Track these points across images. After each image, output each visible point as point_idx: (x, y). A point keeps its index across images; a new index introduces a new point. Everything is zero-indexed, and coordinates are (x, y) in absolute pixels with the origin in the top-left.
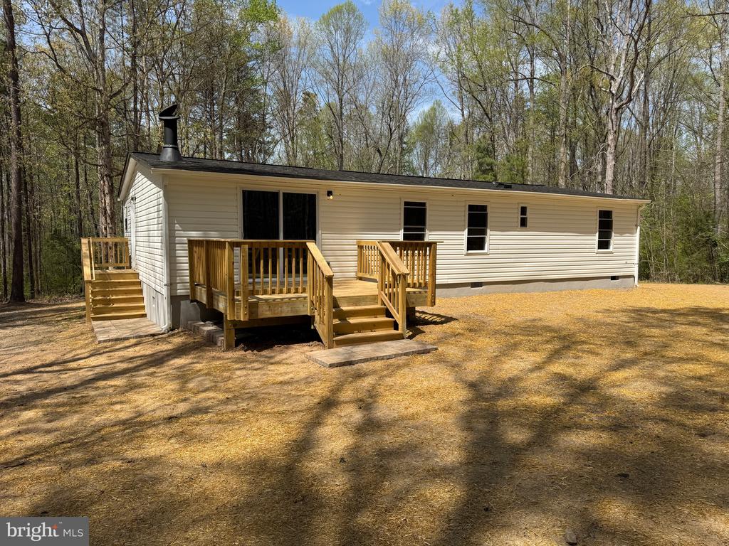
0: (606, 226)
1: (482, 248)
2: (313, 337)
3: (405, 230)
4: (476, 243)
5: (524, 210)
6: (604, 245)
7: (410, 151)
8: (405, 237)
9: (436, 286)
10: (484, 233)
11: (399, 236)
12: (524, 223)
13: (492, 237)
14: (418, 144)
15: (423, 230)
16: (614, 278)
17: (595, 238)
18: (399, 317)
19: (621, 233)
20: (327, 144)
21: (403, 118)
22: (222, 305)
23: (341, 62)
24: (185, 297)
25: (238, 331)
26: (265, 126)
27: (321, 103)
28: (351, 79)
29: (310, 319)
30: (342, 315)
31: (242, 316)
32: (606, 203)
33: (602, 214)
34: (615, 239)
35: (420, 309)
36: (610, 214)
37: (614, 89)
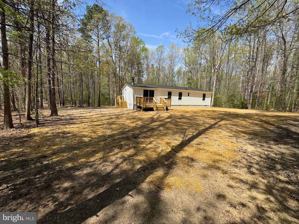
0: (204, 96)
2: (153, 110)
4: (180, 99)
5: (189, 93)
6: (204, 100)
7: (174, 77)
8: (168, 97)
9: (171, 105)
10: (181, 97)
11: (167, 97)
12: (189, 95)
13: (183, 98)
14: (177, 75)
15: (171, 96)
16: (205, 106)
17: (202, 98)
18: (165, 108)
19: (207, 98)
20: (156, 75)
21: (173, 70)
22: (142, 106)
23: (160, 58)
24: (135, 105)
25: (143, 109)
26: (143, 72)
27: (155, 66)
28: (162, 62)
29: (153, 108)
30: (157, 108)
31: (145, 107)
32: (204, 92)
33: (204, 94)
34: (206, 99)
35: (168, 108)
36: (205, 94)
37: (216, 67)
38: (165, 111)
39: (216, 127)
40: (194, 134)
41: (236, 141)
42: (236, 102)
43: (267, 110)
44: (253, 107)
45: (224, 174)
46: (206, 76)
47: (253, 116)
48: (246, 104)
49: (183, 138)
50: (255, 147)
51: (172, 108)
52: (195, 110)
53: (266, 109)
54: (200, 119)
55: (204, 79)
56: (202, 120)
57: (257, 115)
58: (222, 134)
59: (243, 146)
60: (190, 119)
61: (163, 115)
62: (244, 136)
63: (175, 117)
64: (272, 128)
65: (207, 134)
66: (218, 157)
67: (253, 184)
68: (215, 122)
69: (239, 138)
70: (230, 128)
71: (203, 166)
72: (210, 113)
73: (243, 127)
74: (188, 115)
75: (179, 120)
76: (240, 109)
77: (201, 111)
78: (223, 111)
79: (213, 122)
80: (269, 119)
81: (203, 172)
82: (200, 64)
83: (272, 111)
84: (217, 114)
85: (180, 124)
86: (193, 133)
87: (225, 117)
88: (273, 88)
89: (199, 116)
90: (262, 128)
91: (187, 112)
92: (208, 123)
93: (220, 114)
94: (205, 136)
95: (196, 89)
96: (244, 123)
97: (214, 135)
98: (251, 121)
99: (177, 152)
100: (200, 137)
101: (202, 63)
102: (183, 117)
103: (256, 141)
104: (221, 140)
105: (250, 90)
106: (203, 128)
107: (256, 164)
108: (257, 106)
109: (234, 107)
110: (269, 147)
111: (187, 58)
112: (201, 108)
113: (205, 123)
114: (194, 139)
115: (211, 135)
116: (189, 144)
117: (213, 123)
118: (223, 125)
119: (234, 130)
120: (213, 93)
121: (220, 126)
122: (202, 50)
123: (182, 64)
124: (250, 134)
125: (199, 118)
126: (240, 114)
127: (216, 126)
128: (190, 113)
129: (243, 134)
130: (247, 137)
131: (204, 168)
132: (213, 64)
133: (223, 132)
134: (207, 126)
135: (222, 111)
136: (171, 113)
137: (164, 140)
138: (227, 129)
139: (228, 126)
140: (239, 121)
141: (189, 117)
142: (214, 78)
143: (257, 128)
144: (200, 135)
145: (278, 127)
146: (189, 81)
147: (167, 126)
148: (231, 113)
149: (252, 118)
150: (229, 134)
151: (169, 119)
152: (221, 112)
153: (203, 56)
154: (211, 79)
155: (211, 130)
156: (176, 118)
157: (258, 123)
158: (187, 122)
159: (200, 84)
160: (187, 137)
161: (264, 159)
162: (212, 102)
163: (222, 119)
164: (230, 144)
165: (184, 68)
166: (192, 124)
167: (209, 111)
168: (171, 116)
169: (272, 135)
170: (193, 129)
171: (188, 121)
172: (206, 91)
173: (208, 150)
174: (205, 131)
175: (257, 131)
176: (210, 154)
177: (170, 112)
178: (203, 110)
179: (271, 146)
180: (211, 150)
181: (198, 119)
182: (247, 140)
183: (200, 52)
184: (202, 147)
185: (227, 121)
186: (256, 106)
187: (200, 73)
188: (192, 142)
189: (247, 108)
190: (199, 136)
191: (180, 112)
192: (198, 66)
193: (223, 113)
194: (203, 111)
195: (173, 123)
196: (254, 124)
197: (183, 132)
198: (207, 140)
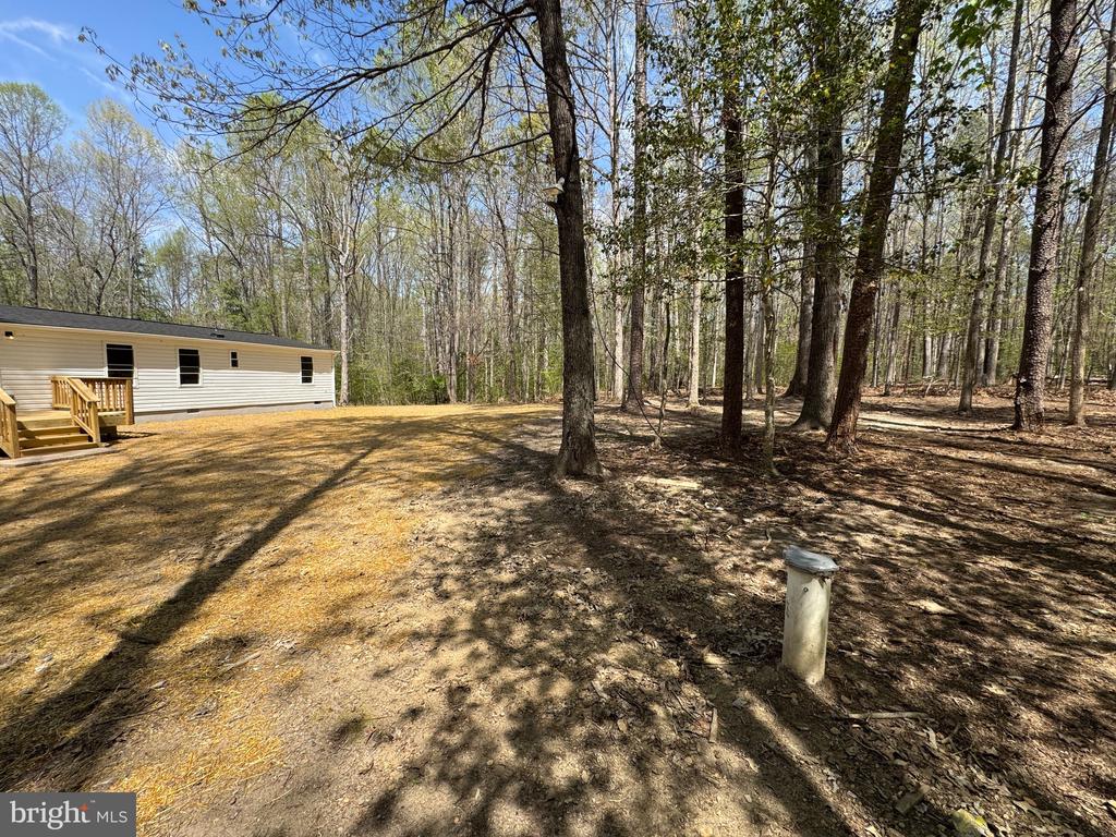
0: (307, 368)
1: (197, 383)
3: (109, 367)
4: (189, 379)
5: (234, 355)
6: (307, 380)
8: (110, 374)
9: (134, 414)
10: (198, 371)
11: (104, 373)
12: (235, 364)
13: (204, 374)
14: (162, 267)
15: (132, 368)
16: (316, 403)
17: (300, 375)
18: (93, 432)
19: (321, 373)
21: (135, 237)
28: (42, 180)
30: (30, 435)
32: (308, 352)
33: (304, 359)
34: (315, 376)
35: (120, 429)
36: (310, 359)
37: (342, 262)
38: (96, 446)
39: (352, 478)
40: (260, 527)
41: (411, 510)
42: (416, 385)
43: (492, 402)
44: (460, 398)
45: (363, 642)
46: (308, 287)
47: (460, 422)
48: (445, 390)
49: (201, 560)
50: (456, 513)
51: (141, 425)
52: (274, 425)
53: (490, 401)
54: (291, 457)
55: (304, 300)
56: (299, 460)
57: (467, 418)
58: (370, 497)
59: (428, 519)
60: (245, 467)
61: (79, 472)
62: (431, 490)
63: (161, 468)
64: (493, 449)
65: (316, 511)
66: (349, 589)
67: (445, 629)
68: (350, 458)
69: (419, 498)
70: (396, 472)
71: (288, 646)
72: (334, 429)
73: (433, 460)
74: (235, 449)
75: (187, 481)
76: (430, 404)
77: (299, 425)
78: (381, 418)
79: (340, 460)
80: (490, 425)
81: (284, 676)
82: (278, 237)
83: (501, 405)
84: (358, 429)
85: (190, 496)
86: (255, 524)
87: (381, 438)
88: (496, 344)
89: (287, 448)
90: (475, 453)
91: (232, 437)
92: (324, 469)
93: (370, 428)
94: (307, 523)
95: (274, 336)
96: (434, 447)
97: (342, 511)
98: (450, 439)
99: (157, 643)
100: (286, 530)
101: (284, 236)
102: (208, 462)
103: (458, 497)
104: (363, 520)
105: (447, 347)
106: (301, 491)
107: (457, 564)
108: (470, 392)
109: (415, 399)
110: (487, 504)
111: (210, 199)
112: (298, 415)
113: (309, 472)
114: (256, 550)
115: (331, 512)
116: (226, 578)
117: (341, 465)
118: (374, 466)
119: (407, 477)
120: (344, 354)
121: (366, 470)
122: (278, 184)
123: (187, 220)
124: (446, 478)
125: (286, 454)
126: (428, 421)
127: (353, 473)
128: (249, 441)
129: (430, 484)
130: (439, 487)
131: (293, 654)
132: (328, 248)
133: (373, 489)
134: (320, 478)
135: (374, 419)
136: (136, 450)
137: (71, 605)
138: (385, 478)
139: (392, 466)
140: (423, 444)
141: (242, 456)
142: (340, 300)
143: (464, 457)
144: (287, 525)
145: (508, 445)
146: (236, 302)
147: (103, 525)
148: (404, 421)
149: (455, 428)
150: (390, 494)
151: (117, 486)
152: (373, 422)
153: (285, 209)
154: (328, 301)
155: (331, 493)
156: (168, 475)
157: (467, 440)
158: (227, 482)
159: (289, 318)
160: (222, 548)
161: (476, 540)
162: (344, 387)
163: (374, 445)
164: (391, 526)
165: (202, 240)
166: (254, 486)
167: (329, 422)
168: (139, 468)
169: (494, 469)
170: (259, 507)
171: (234, 476)
172: (315, 345)
173: (312, 575)
174: (310, 502)
175: (464, 467)
176: (321, 587)
177: (133, 446)
178: (305, 422)
179: (490, 499)
180: (327, 569)
181: (285, 458)
182: (438, 500)
183: (269, 188)
184: (289, 570)
185: (390, 449)
186: (468, 393)
187: (282, 274)
188: (247, 565)
189: (446, 401)
190: (281, 528)
191: (193, 440)
192: (271, 244)
193: (379, 422)
194: (305, 425)
195: (146, 503)
196: (458, 446)
197: (205, 528)
198: (313, 535)
